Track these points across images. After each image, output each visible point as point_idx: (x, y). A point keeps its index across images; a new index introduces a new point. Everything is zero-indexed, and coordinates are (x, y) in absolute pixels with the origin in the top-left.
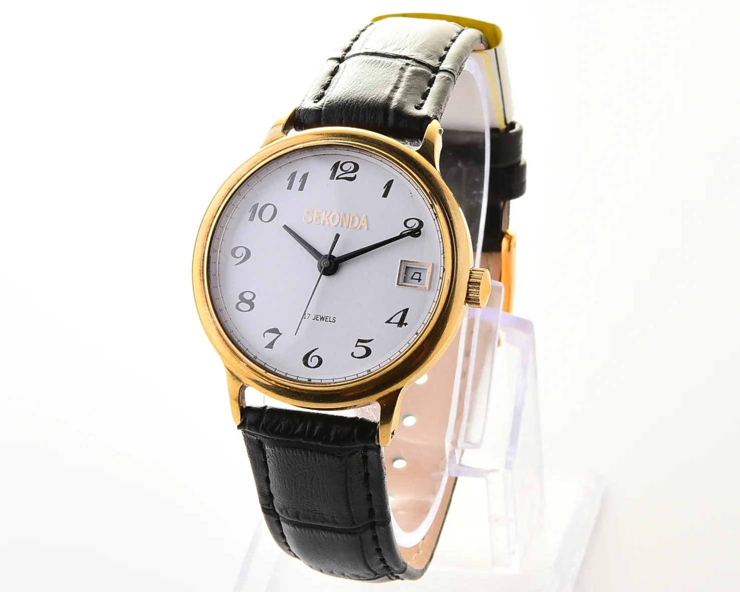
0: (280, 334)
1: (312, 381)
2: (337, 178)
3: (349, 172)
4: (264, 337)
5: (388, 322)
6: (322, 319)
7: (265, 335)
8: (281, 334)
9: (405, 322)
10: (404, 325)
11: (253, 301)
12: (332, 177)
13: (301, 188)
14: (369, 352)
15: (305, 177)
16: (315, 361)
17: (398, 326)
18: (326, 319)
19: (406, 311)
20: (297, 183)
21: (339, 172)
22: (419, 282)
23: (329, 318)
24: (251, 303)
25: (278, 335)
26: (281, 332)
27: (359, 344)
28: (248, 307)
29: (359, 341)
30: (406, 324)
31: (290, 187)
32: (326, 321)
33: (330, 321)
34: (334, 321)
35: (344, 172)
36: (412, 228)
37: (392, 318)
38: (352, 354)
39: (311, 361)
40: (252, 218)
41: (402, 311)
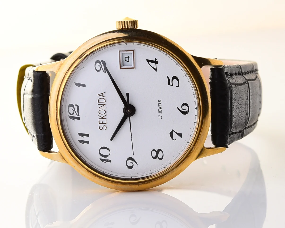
0: (173, 130)
1: (197, 107)
2: (79, 115)
3: (74, 109)
4: (176, 140)
5: (156, 69)
6: (160, 108)
7: (175, 139)
8: (172, 130)
9: (155, 60)
10: (156, 60)
11: (156, 150)
12: (79, 119)
13: (88, 135)
14: (175, 78)
15: (81, 135)
16: (185, 107)
17: (158, 64)
18: (160, 106)
19: (148, 61)
20: (85, 139)
21: (75, 115)
23: (159, 104)
24: (157, 152)
25: (173, 132)
27: (171, 84)
28: (160, 153)
29: (169, 84)
30: (156, 59)
31: (88, 142)
32: (161, 106)
33: (161, 103)
34: (160, 101)
35: (75, 112)
36: (101, 66)
37: (154, 68)
38: (177, 87)
39: (185, 109)
40: (109, 161)
41: (148, 63)
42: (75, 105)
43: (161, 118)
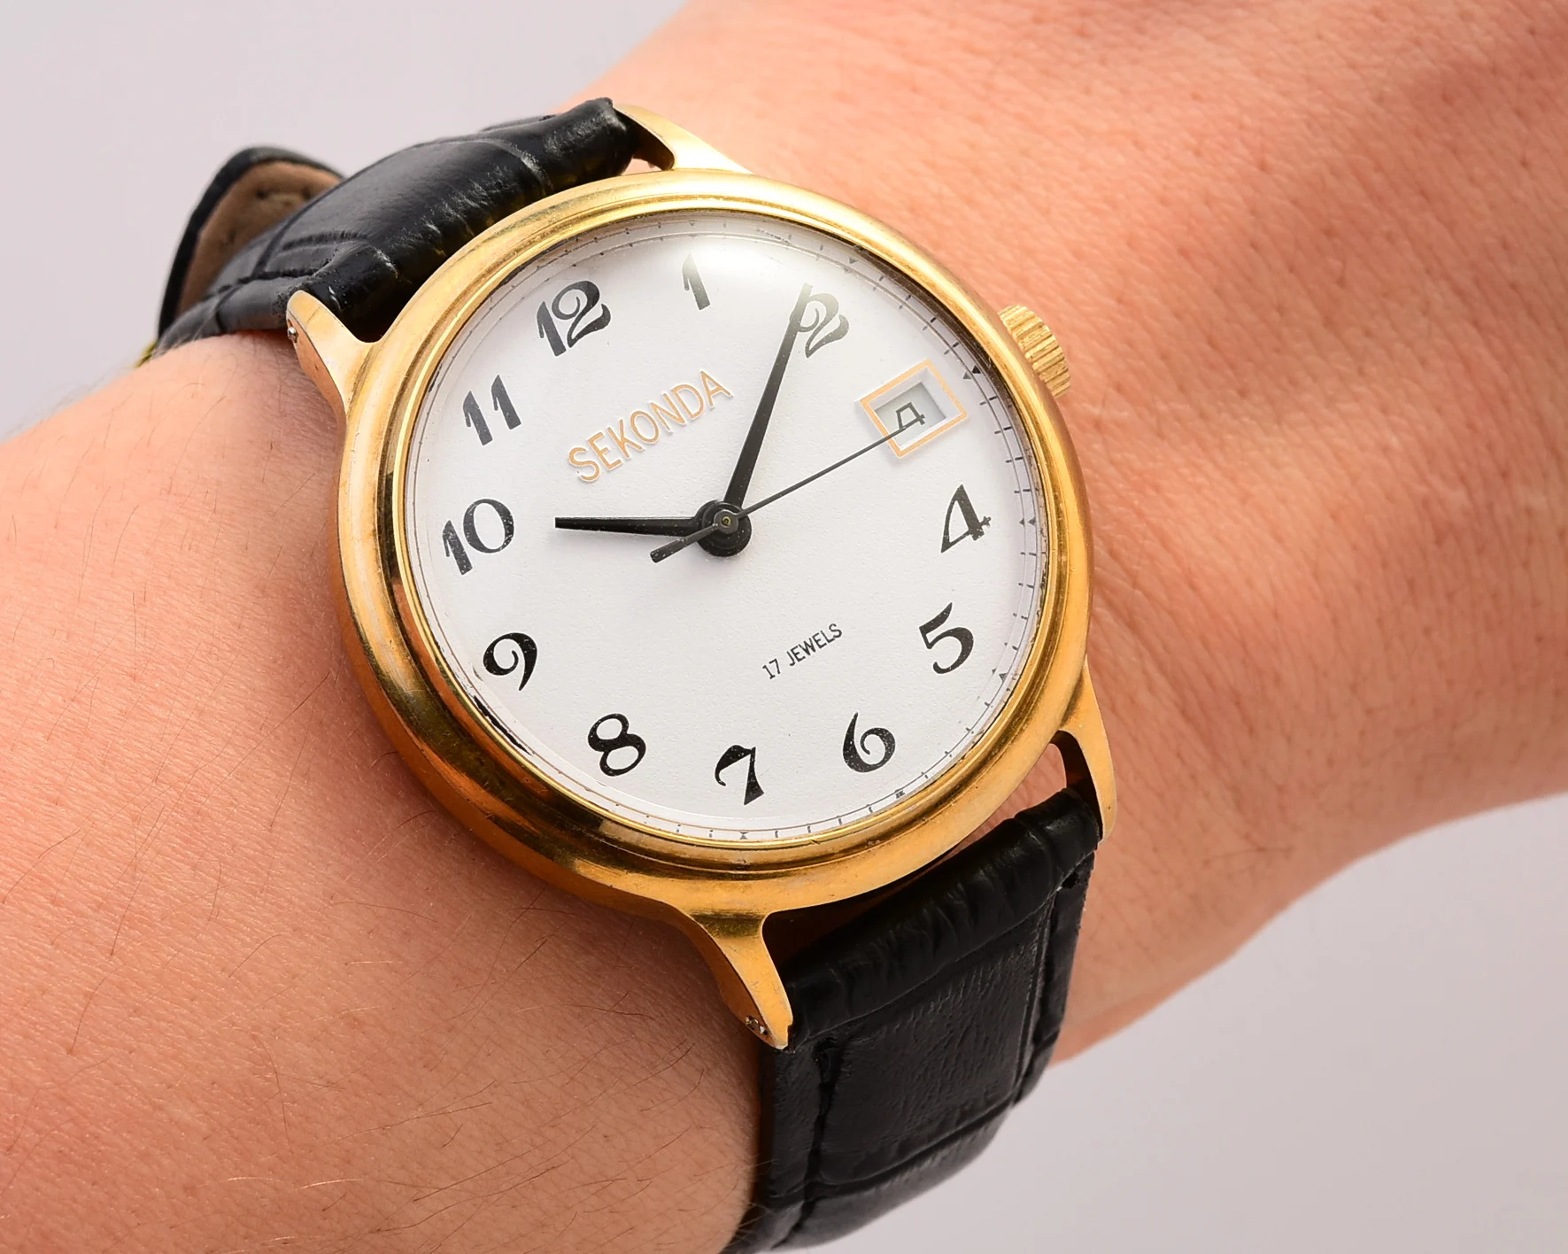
0: (752, 752)
1: (907, 791)
2: (571, 342)
3: (583, 313)
4: (723, 784)
5: (947, 545)
6: (808, 648)
7: (722, 779)
8: (754, 749)
9: (981, 520)
10: (984, 527)
11: (629, 732)
12: (558, 348)
13: (513, 421)
14: (964, 637)
15: (499, 391)
16: (876, 746)
17: (975, 538)
18: (817, 642)
19: (961, 497)
20: (494, 418)
21: (563, 327)
22: (922, 423)
23: (820, 636)
24: (625, 739)
25: (749, 757)
26: (750, 748)
27: (931, 636)
28: (630, 753)
29: (925, 629)
30: (986, 521)
31: (485, 437)
32: (821, 647)
33: (829, 641)
34: (837, 633)
35: (573, 319)
36: (819, 325)
37: (946, 532)
38: (937, 668)
39: (868, 752)
40: (464, 565)
41: (952, 504)
42: (604, 307)
43: (772, 677)
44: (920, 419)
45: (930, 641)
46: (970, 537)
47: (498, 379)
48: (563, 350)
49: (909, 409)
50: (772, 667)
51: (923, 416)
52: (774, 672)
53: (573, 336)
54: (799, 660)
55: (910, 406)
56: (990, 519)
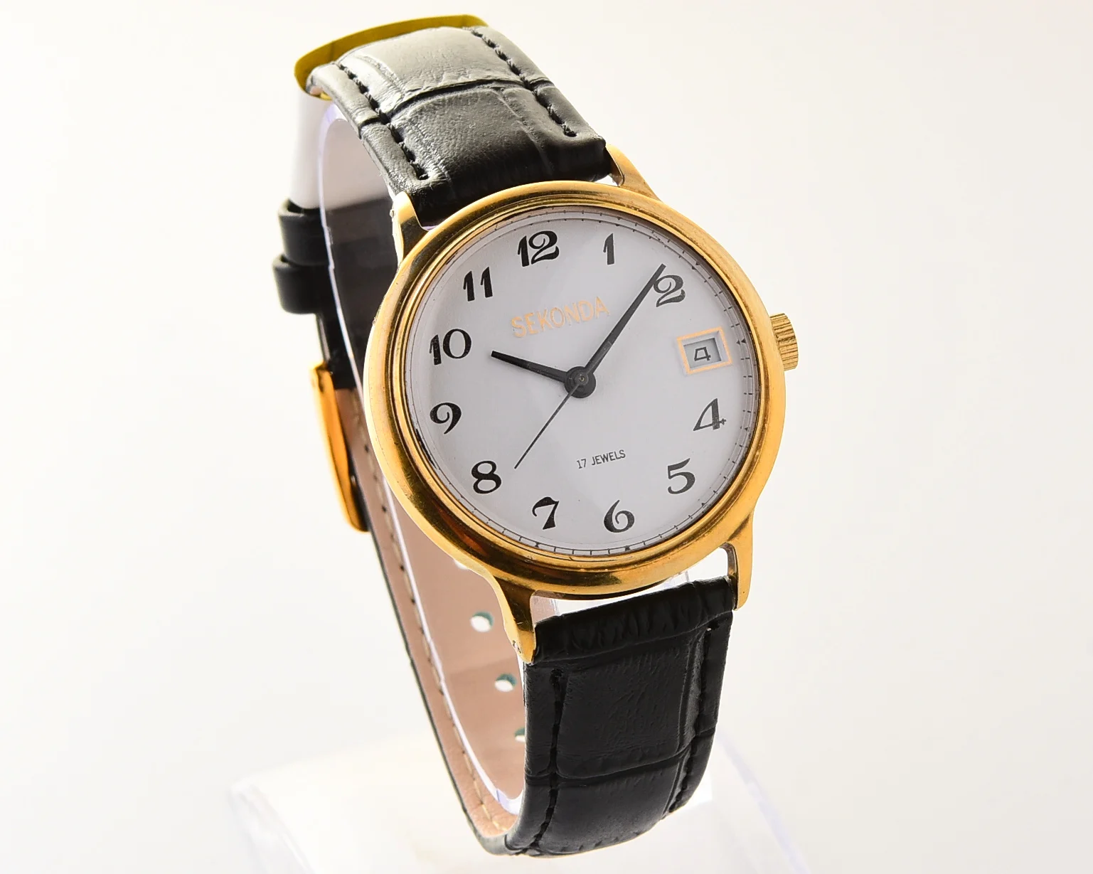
0: (556, 503)
1: (631, 548)
2: (533, 261)
3: (545, 248)
4: (536, 515)
5: (698, 427)
6: (605, 458)
7: (535, 512)
8: (558, 502)
9: (720, 419)
10: (721, 424)
11: (495, 473)
12: (525, 263)
13: (489, 293)
14: (690, 478)
15: (486, 275)
16: (623, 521)
17: (714, 429)
18: (610, 457)
19: (714, 405)
20: (479, 289)
21: (531, 252)
23: (613, 454)
24: (492, 476)
25: (554, 505)
26: (556, 500)
27: (673, 473)
28: (492, 484)
29: (671, 468)
30: (723, 422)
31: (471, 297)
32: (611, 460)
33: (617, 459)
34: (623, 456)
35: (538, 250)
36: (670, 290)
37: (700, 421)
38: (670, 490)
39: (618, 522)
40: (438, 360)
41: (708, 406)
42: (557, 248)
43: (580, 467)
44: (708, 357)
45: (671, 475)
46: (712, 427)
47: (488, 269)
48: (528, 264)
49: (703, 350)
50: (582, 463)
51: (710, 356)
52: (582, 466)
53: (536, 258)
54: (598, 463)
55: (705, 349)
56: (725, 421)
